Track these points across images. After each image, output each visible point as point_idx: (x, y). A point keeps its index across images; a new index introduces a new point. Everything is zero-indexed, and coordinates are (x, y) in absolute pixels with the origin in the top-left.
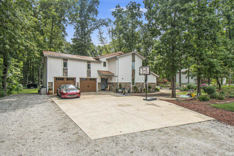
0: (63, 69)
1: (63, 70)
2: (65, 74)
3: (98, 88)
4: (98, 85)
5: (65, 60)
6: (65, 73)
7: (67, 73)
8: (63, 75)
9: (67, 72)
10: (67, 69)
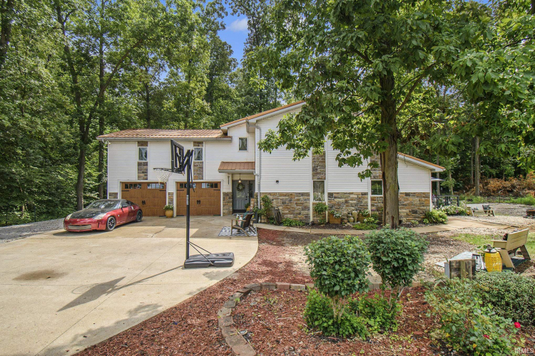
0: (138, 163)
1: (138, 165)
2: (142, 175)
3: (224, 206)
4: (224, 198)
5: (142, 145)
6: (143, 172)
7: (145, 172)
8: (139, 177)
9: (147, 170)
10: (147, 163)
